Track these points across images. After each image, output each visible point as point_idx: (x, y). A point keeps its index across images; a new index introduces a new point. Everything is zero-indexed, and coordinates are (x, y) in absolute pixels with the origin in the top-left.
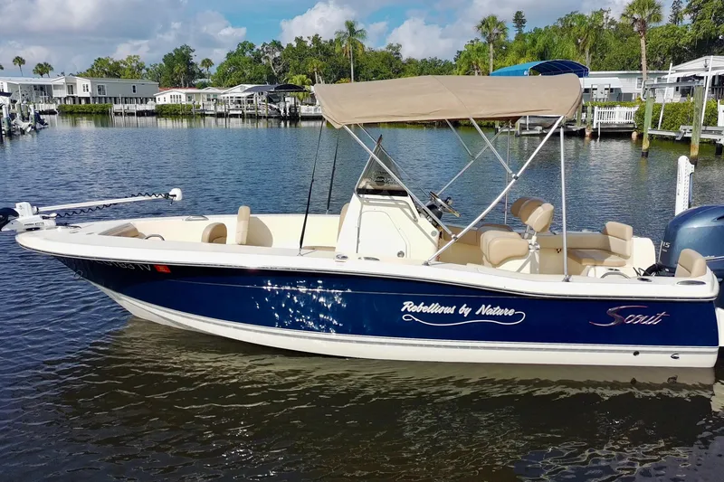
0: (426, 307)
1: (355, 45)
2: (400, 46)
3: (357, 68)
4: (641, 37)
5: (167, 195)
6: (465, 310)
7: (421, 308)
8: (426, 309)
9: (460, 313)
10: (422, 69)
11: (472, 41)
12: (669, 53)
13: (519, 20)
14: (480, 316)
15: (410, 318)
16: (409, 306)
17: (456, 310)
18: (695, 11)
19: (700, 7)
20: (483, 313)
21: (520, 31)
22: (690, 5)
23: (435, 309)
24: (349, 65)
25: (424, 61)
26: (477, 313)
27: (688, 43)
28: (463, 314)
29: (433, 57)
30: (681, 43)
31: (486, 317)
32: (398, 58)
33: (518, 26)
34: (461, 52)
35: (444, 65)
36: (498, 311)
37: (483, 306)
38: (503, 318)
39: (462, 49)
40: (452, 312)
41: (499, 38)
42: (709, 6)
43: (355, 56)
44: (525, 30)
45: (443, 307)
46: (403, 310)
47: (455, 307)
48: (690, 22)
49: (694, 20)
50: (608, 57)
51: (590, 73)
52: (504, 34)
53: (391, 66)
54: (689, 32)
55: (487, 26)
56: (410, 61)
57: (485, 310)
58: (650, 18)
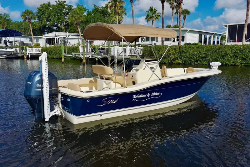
4: (30, 24)
27: (38, 28)
30: (36, 27)
54: (38, 24)
58: (32, 18)
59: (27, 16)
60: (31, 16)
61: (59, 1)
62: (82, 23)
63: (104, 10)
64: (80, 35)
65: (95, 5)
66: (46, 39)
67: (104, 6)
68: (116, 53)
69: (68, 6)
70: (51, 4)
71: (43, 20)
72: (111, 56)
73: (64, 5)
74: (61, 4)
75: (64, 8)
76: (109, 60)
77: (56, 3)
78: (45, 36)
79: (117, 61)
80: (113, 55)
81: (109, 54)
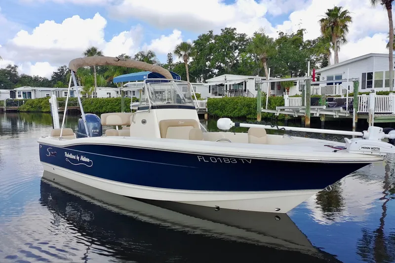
59: (182, 52)
61: (226, 29)
63: (296, 40)
65: (282, 32)
66: (210, 86)
67: (296, 33)
69: (239, 36)
70: (214, 34)
71: (201, 59)
72: (359, 114)
73: (234, 34)
74: (229, 33)
75: (233, 38)
76: (355, 121)
77: (221, 32)
78: (208, 82)
80: (368, 112)
81: (354, 110)
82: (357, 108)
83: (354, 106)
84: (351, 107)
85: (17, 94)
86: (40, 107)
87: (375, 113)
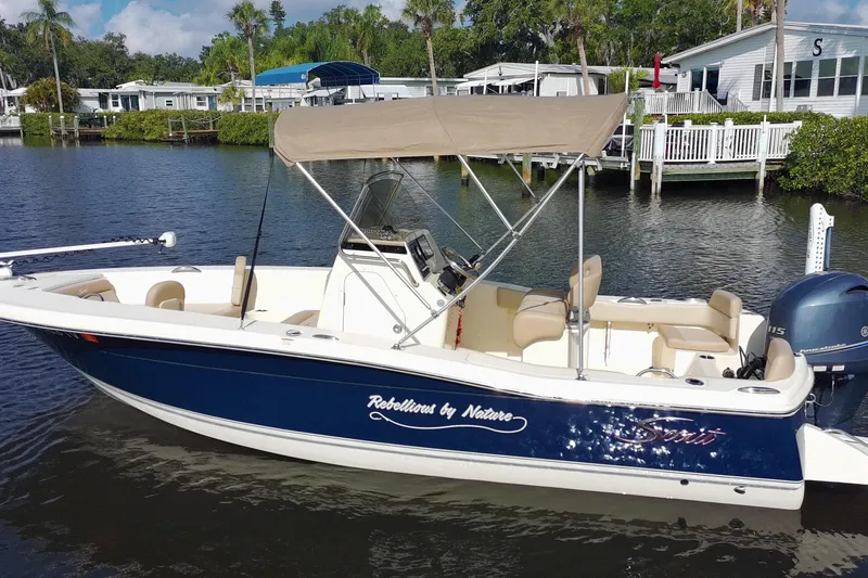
0: (398, 403)
1: (57, 32)
2: (123, 36)
3: (64, 64)
4: (429, 38)
5: (156, 241)
6: (448, 411)
7: (391, 404)
8: (398, 406)
9: (442, 414)
10: (158, 68)
11: (220, 35)
12: (451, 58)
13: (278, 12)
14: (468, 420)
15: (380, 416)
16: (375, 400)
17: (437, 410)
18: (475, 11)
19: (480, 8)
20: (471, 416)
21: (280, 26)
22: (469, 4)
23: (408, 406)
24: (52, 59)
25: (159, 57)
26: (464, 415)
27: (470, 48)
28: (446, 415)
29: (171, 53)
30: (464, 47)
31: (475, 421)
32: (123, 53)
33: (276, 20)
34: (208, 49)
35: (187, 65)
36: (491, 414)
37: (471, 407)
38: (497, 424)
39: (209, 44)
40: (432, 412)
41: (258, 32)
42: (488, 7)
43: (59, 47)
44: (286, 25)
45: (419, 406)
46: (369, 405)
47: (434, 406)
48: (470, 23)
49: (475, 21)
50: (384, 61)
51: (382, 79)
52: (265, 26)
53: (114, 62)
54: (470, 35)
55: (242, 16)
56: (140, 57)
57: (472, 411)
58: (435, 15)
59: (420, 14)
60: (432, 11)
62: (620, 22)
64: (585, 73)
66: (473, 88)
68: (660, 150)
71: (485, 20)
72: (643, 165)
76: (634, 177)
78: (470, 79)
79: (662, 183)
80: (650, 160)
81: (634, 155)
82: (638, 152)
83: (635, 148)
84: (630, 154)
85: (110, 101)
86: (141, 131)
87: (666, 163)
